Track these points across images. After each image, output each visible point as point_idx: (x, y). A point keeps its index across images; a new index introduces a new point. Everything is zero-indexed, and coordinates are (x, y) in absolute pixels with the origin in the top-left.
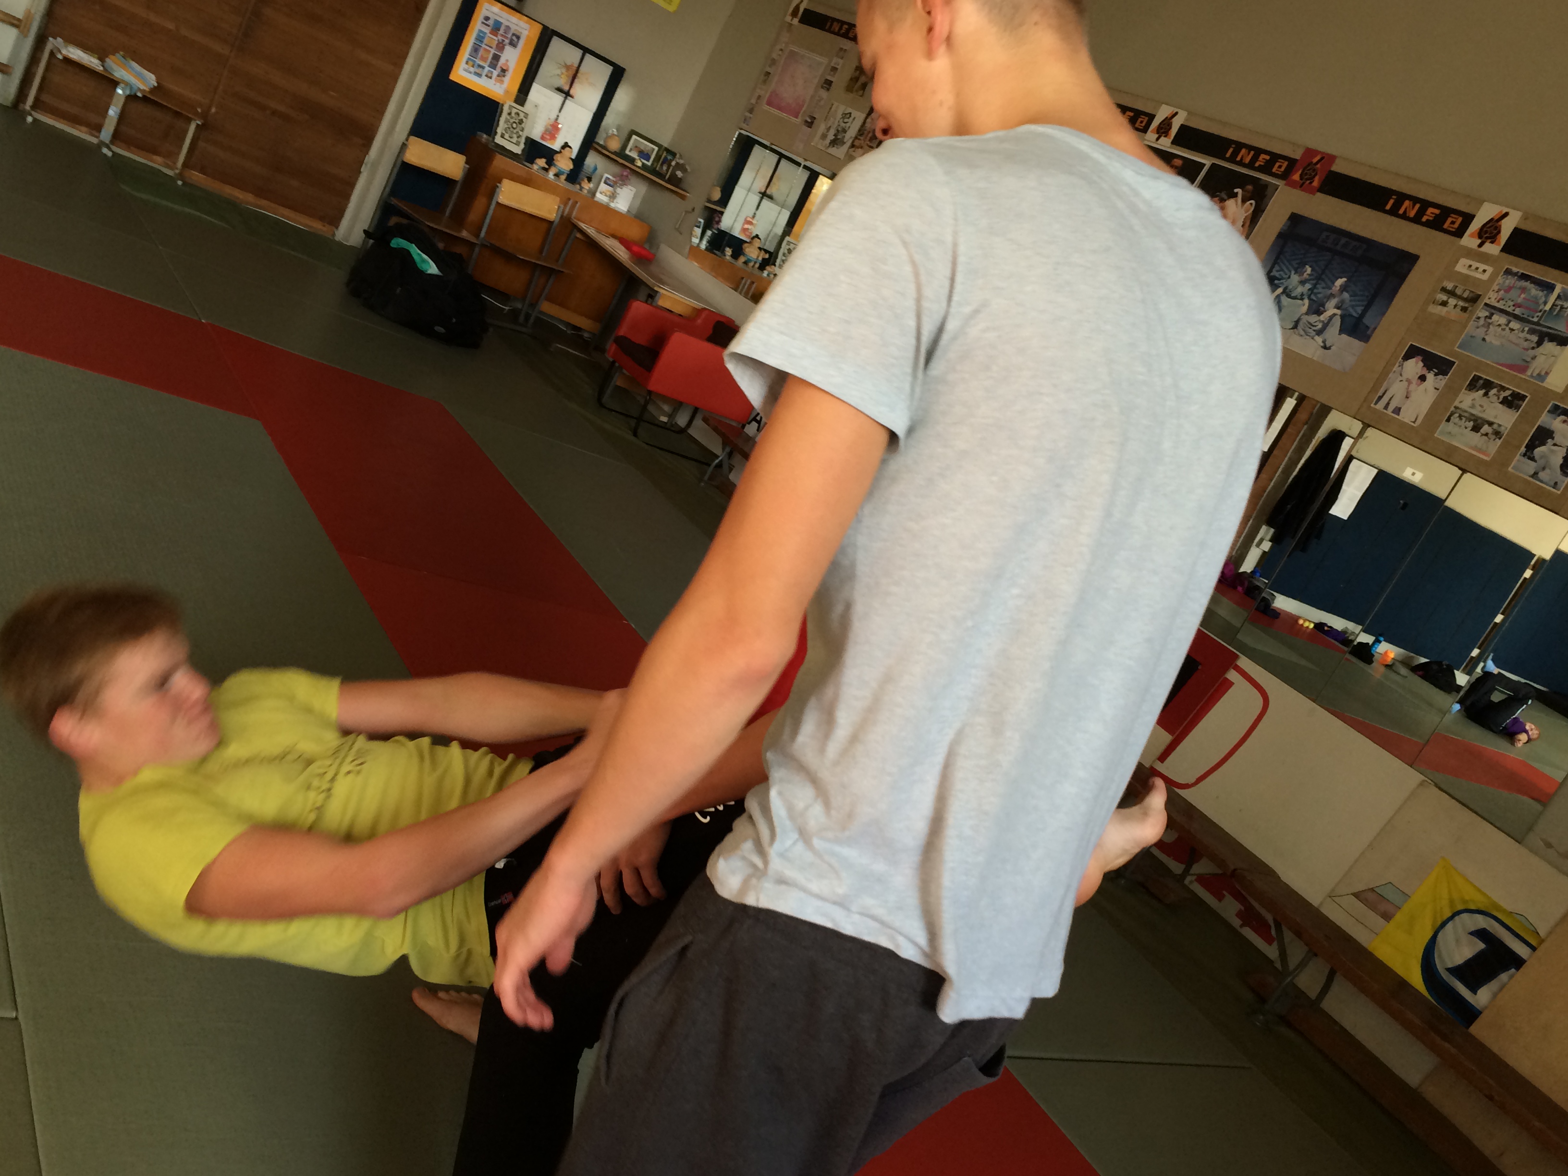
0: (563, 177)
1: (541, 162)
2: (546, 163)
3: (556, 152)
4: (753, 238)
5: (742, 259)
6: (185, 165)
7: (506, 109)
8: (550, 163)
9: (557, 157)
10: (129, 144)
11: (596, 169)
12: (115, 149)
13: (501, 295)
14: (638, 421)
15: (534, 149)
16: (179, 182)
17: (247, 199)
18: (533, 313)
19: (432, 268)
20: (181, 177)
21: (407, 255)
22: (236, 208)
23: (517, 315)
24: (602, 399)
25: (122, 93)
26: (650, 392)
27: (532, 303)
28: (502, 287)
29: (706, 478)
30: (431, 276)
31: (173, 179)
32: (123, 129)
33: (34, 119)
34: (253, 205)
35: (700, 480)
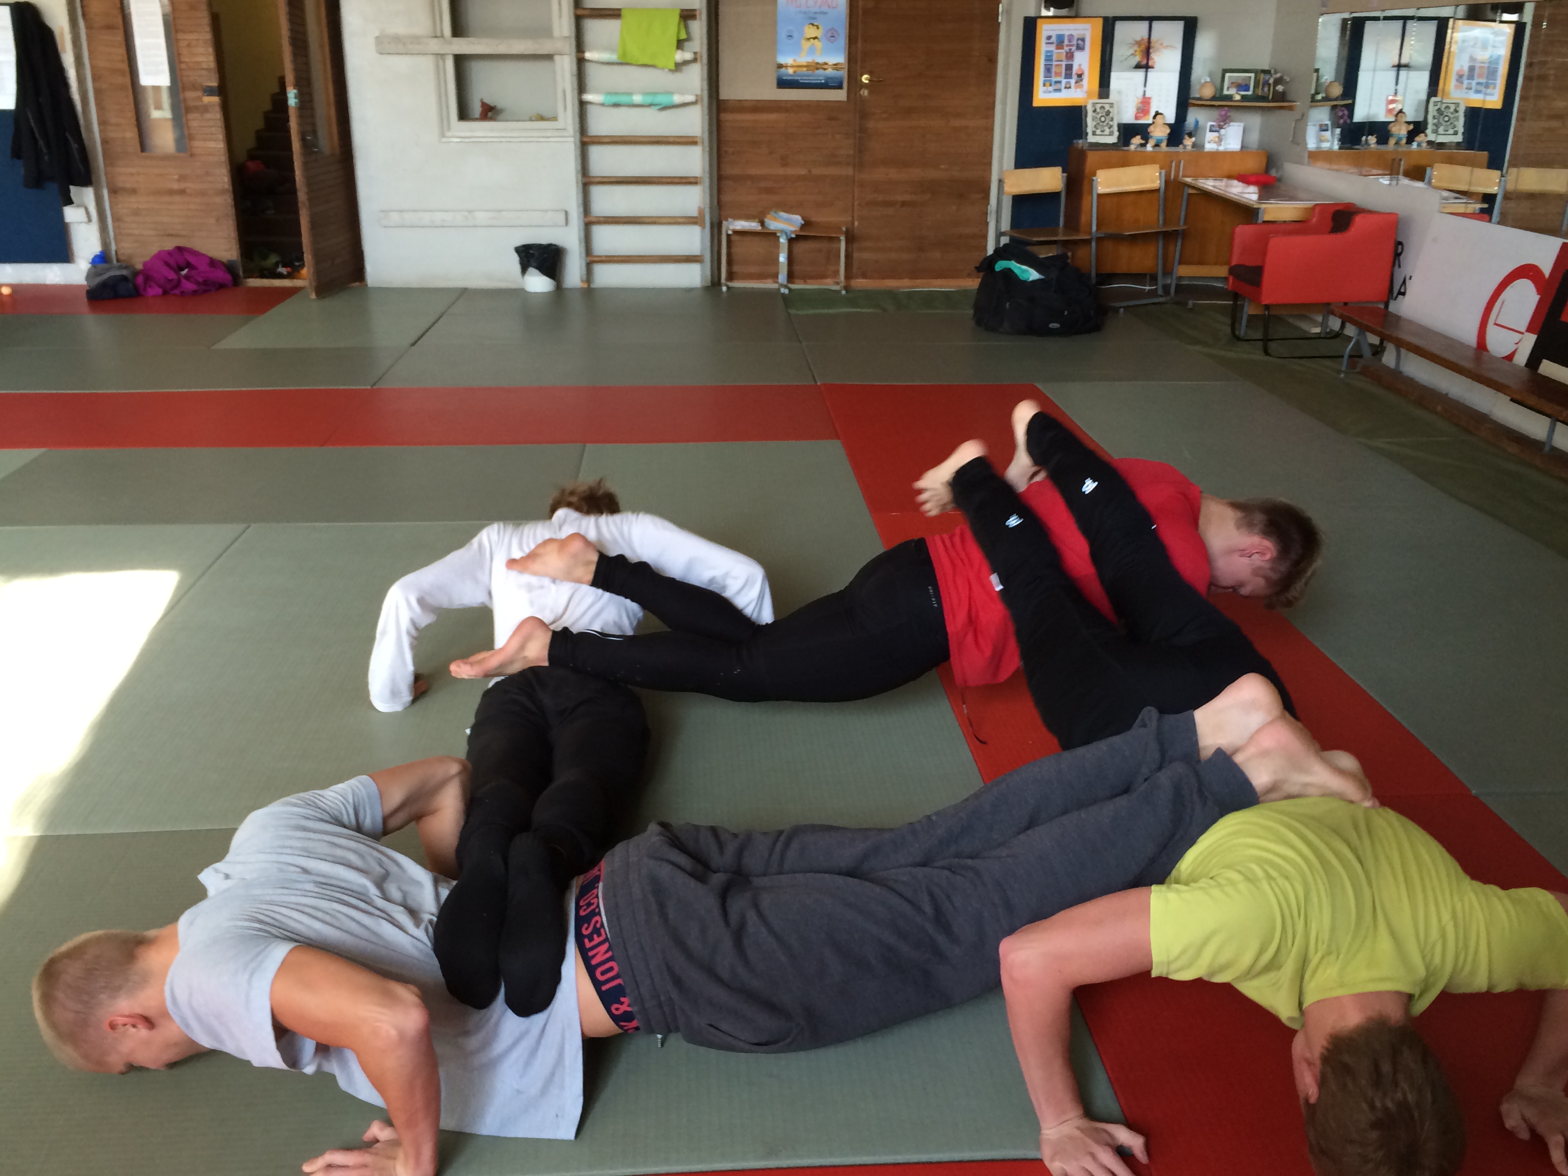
0: (1164, 144)
1: (1137, 140)
2: (1142, 138)
3: (1149, 125)
4: (1397, 115)
5: (1392, 141)
7: (1090, 109)
8: (1146, 137)
9: (1151, 129)
10: (805, 278)
11: (1197, 122)
12: (793, 286)
13: (1138, 277)
14: (1266, 340)
15: (1128, 131)
16: (844, 292)
17: (904, 285)
18: (1172, 282)
19: (1033, 275)
20: (846, 288)
21: (1009, 272)
22: (892, 295)
23: (1156, 289)
24: (1237, 333)
25: (783, 240)
26: (1267, 307)
27: (1167, 272)
28: (1135, 269)
29: (1344, 369)
30: (1033, 282)
31: (839, 292)
32: (797, 268)
33: (728, 288)
34: (909, 287)
35: (1339, 372)
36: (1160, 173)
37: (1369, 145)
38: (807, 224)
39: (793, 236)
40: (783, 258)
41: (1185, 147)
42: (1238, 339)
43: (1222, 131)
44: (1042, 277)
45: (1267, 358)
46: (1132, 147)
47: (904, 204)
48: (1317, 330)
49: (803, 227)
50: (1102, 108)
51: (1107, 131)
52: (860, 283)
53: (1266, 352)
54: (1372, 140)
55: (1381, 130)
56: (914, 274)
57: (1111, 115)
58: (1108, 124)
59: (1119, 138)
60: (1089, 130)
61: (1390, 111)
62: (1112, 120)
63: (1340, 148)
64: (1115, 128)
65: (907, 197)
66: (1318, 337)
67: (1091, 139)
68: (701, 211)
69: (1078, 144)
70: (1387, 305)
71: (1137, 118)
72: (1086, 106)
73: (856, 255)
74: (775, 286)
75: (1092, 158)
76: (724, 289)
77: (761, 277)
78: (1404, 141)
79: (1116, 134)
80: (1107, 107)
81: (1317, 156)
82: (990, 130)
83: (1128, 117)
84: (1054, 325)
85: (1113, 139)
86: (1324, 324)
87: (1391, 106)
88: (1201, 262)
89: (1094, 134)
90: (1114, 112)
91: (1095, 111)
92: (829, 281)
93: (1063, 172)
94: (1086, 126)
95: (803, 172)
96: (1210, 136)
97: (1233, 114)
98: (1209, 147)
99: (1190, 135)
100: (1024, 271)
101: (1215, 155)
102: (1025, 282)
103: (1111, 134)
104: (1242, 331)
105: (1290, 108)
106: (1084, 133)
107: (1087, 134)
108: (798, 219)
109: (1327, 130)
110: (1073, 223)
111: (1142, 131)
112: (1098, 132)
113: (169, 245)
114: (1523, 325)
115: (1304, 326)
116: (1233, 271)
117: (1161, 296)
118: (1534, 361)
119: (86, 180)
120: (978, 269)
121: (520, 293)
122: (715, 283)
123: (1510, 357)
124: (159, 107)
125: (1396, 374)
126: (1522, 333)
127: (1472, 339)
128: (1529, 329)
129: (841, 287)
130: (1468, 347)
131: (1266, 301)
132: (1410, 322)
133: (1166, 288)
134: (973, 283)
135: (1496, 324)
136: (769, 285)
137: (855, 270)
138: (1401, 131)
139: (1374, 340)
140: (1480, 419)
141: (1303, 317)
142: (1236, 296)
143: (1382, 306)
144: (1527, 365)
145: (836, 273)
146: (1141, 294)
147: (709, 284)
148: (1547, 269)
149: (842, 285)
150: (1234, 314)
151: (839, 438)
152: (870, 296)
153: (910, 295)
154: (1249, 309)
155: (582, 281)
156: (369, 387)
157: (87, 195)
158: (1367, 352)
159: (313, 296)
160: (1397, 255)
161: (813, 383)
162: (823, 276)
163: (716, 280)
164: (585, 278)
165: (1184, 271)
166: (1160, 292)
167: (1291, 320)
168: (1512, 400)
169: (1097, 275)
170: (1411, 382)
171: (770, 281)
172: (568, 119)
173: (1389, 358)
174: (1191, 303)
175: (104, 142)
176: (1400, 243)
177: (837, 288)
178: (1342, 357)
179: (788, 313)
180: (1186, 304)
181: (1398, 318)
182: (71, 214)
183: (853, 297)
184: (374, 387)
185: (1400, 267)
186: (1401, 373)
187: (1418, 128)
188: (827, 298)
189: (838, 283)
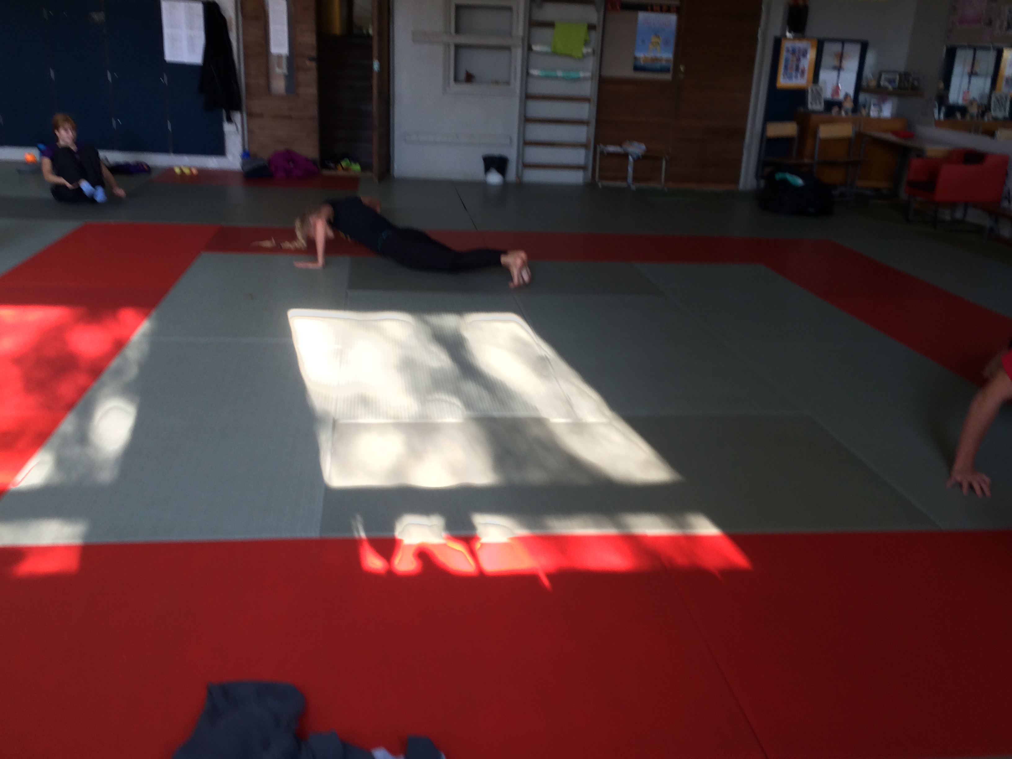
0: (850, 112)
2: (838, 108)
3: (842, 101)
4: (972, 102)
5: (968, 116)
6: (665, 180)
7: (810, 91)
8: (841, 108)
9: (843, 103)
11: (866, 100)
12: (635, 185)
15: (830, 105)
19: (799, 182)
20: (666, 187)
21: (785, 180)
25: (631, 159)
30: (800, 185)
36: (852, 128)
37: (958, 118)
39: (638, 156)
40: (630, 170)
41: (861, 114)
43: (881, 106)
44: (805, 183)
46: (833, 113)
48: (948, 218)
49: (644, 152)
50: (816, 90)
51: (818, 103)
54: (958, 115)
58: (819, 99)
59: (825, 107)
60: (809, 102)
62: (821, 97)
64: (823, 102)
65: (700, 137)
67: (812, 108)
68: (588, 139)
69: (804, 110)
71: (834, 97)
72: (807, 89)
73: (669, 168)
74: (627, 185)
75: (813, 118)
76: (600, 185)
80: (819, 90)
82: (748, 99)
83: (829, 96)
84: (812, 210)
85: (822, 108)
89: (812, 105)
90: (821, 93)
91: (812, 92)
93: (797, 125)
94: (807, 100)
96: (874, 109)
97: (887, 97)
98: (874, 115)
99: (863, 107)
100: (794, 179)
101: (876, 119)
102: (796, 186)
103: (821, 105)
106: (806, 104)
108: (644, 147)
119: (238, 107)
121: (481, 184)
122: (592, 183)
124: (279, 66)
131: (936, 199)
136: (621, 184)
137: (670, 177)
143: (994, 204)
145: (659, 179)
147: (588, 182)
149: (663, 184)
155: (516, 178)
157: (237, 117)
159: (376, 180)
163: (593, 180)
164: (518, 176)
165: (859, 184)
172: (517, 85)
175: (247, 85)
177: (660, 187)
182: (228, 128)
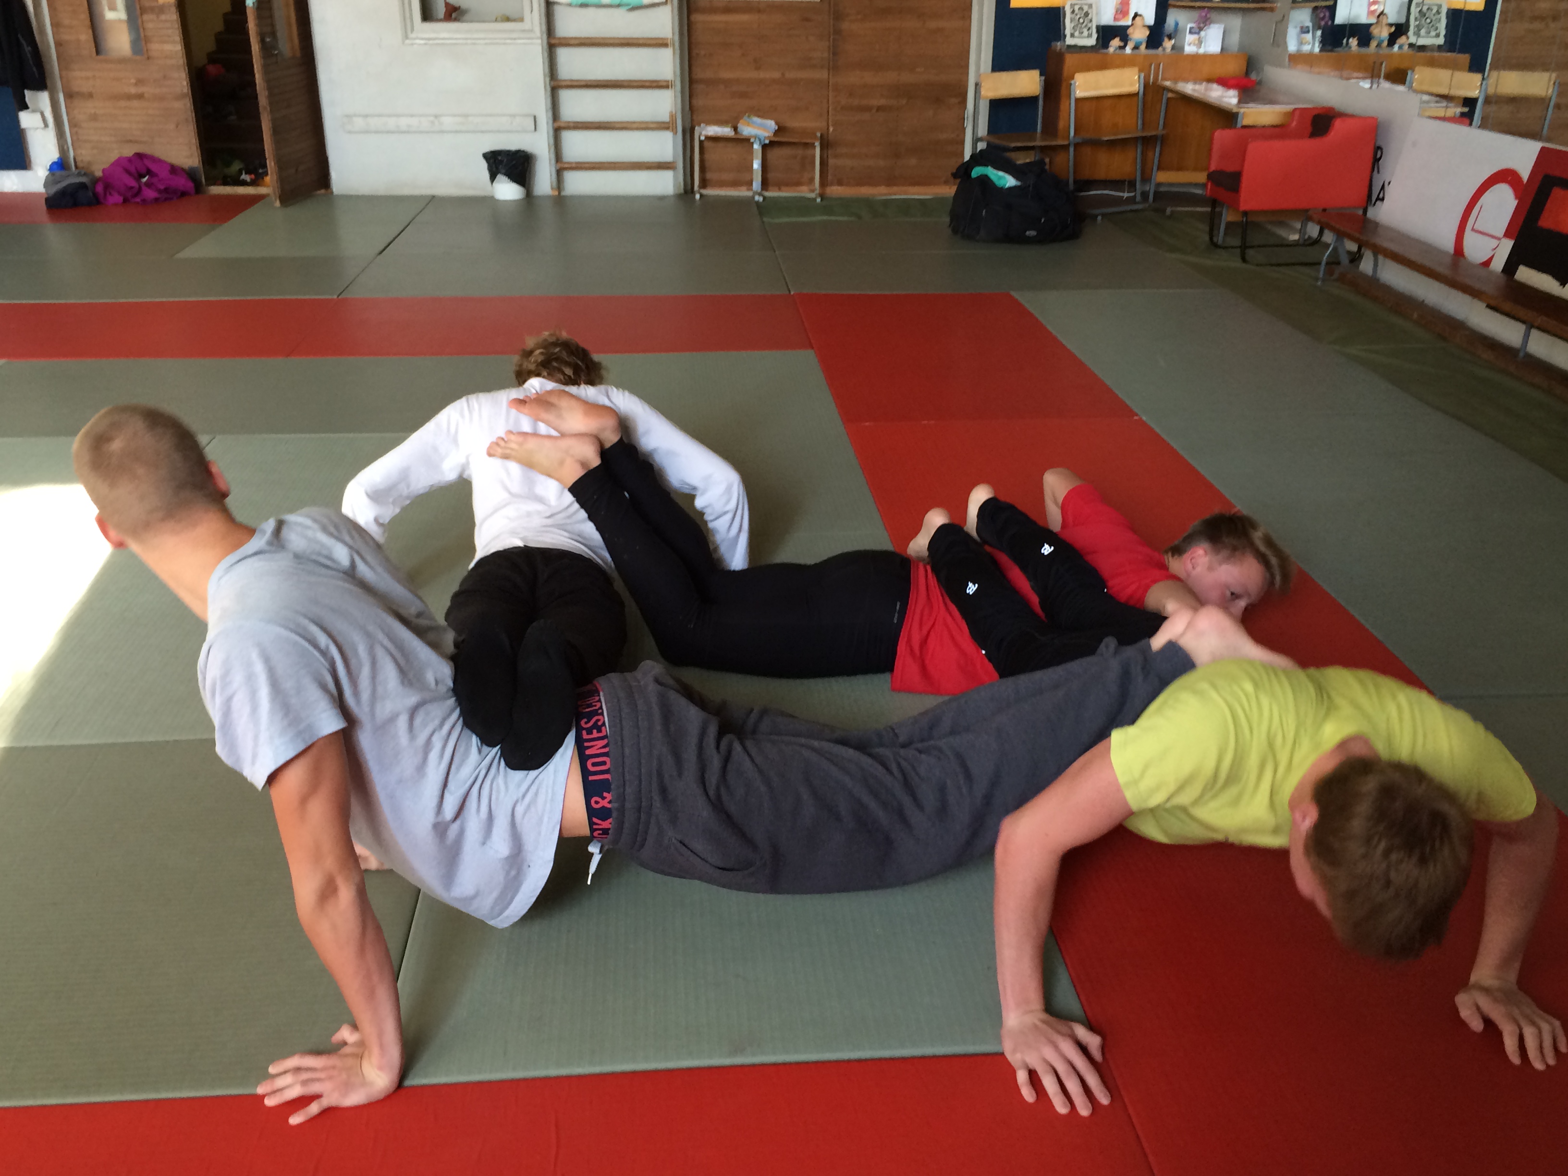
0: (1143, 47)
1: (1116, 42)
2: (1121, 40)
3: (1128, 27)
4: (1379, 16)
5: (1374, 44)
6: (823, 183)
7: (1068, 9)
8: (1125, 39)
9: (1130, 31)
10: (779, 185)
11: (1177, 24)
12: (767, 194)
13: (1117, 184)
14: (1244, 248)
15: (1106, 33)
16: (819, 200)
17: (880, 192)
18: (1151, 188)
19: (1009, 181)
20: (822, 196)
21: (985, 180)
22: (868, 203)
23: (1135, 197)
24: (1215, 239)
25: (756, 146)
26: (1245, 213)
27: (1146, 179)
28: (1114, 175)
29: (1321, 275)
30: (1010, 188)
31: (815, 199)
32: (771, 176)
33: (701, 196)
34: (885, 195)
35: (1317, 279)
36: (1139, 77)
37: (1350, 47)
38: (781, 130)
39: (767, 142)
40: (756, 165)
41: (1164, 49)
42: (1216, 246)
43: (1203, 33)
44: (1019, 183)
45: (1244, 265)
46: (1111, 50)
47: (879, 109)
48: (1295, 237)
49: (776, 133)
50: (1081, 9)
51: (1086, 33)
52: (835, 191)
53: (1244, 260)
54: (1354, 42)
55: (1362, 32)
56: (891, 181)
57: (1090, 16)
58: (1086, 26)
59: (1097, 39)
60: (1068, 32)
61: (1371, 13)
62: (1091, 21)
63: (1321, 51)
64: (1094, 30)
65: (882, 102)
66: (1296, 244)
67: (1069, 41)
68: (673, 116)
69: (1057, 46)
70: (1365, 211)
71: (1115, 19)
72: (1064, 8)
73: (831, 161)
74: (750, 194)
75: (1070, 60)
76: (698, 196)
77: (735, 184)
78: (1385, 43)
79: (1095, 36)
80: (1086, 8)
81: (1297, 59)
82: (967, 31)
83: (1107, 18)
84: (1031, 233)
85: (1092, 41)
86: (1302, 231)
87: (1373, 8)
88: (1180, 169)
89: (1072, 35)
90: (1093, 14)
91: (1073, 12)
92: (804, 188)
93: (1041, 75)
94: (1065, 29)
95: (776, 75)
96: (1189, 38)
97: (1213, 15)
98: (1189, 49)
99: (1170, 37)
100: (1000, 178)
101: (1195, 57)
102: (1001, 190)
103: (1090, 36)
104: (1220, 238)
105: (1272, 10)
106: (1062, 36)
107: (1065, 36)
108: (771, 125)
109: (1308, 32)
110: (1051, 127)
111: (1121, 33)
112: (1077, 34)
113: (129, 151)
114: (1501, 229)
115: (1282, 232)
116: (1210, 177)
117: (1138, 203)
118: (1510, 268)
119: (41, 84)
120: (955, 175)
121: (489, 201)
122: (688, 191)
123: (1487, 263)
124: (113, 8)
125: (1374, 281)
126: (1499, 239)
127: (1448, 244)
128: (1507, 234)
129: (816, 194)
130: (1445, 253)
131: (1243, 207)
132: (1388, 229)
133: (1145, 195)
134: (949, 191)
135: (1473, 229)
136: (742, 192)
137: (830, 177)
138: (1383, 33)
139: (1352, 247)
140: (1456, 326)
141: (1282, 224)
142: (1214, 203)
143: (1360, 212)
144: (1503, 271)
145: (812, 180)
146: (1119, 201)
147: (682, 191)
148: (1525, 175)
149: (817, 192)
150: (1213, 221)
151: (813, 348)
152: (846, 204)
153: (886, 203)
154: (1228, 216)
155: (552, 188)
156: (335, 297)
157: (41, 100)
158: (1345, 260)
159: (278, 204)
160: (1376, 160)
161: (788, 292)
162: (798, 184)
163: (689, 187)
164: (555, 184)
165: (1162, 177)
166: (1138, 198)
167: (1269, 227)
168: (1489, 306)
169: (1075, 182)
170: (1388, 289)
171: (744, 188)
172: (535, 19)
173: (1366, 265)
174: (1169, 210)
175: (58, 44)
176: (1379, 148)
177: (812, 195)
178: (1319, 264)
179: (763, 222)
180: (1164, 211)
181: (1376, 225)
182: (26, 119)
183: (828, 205)
184: (340, 297)
185: (1378, 172)
186: (1378, 280)
187: (1400, 30)
188: (802, 206)
189: (813, 191)
